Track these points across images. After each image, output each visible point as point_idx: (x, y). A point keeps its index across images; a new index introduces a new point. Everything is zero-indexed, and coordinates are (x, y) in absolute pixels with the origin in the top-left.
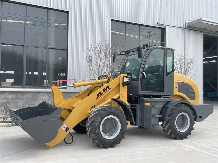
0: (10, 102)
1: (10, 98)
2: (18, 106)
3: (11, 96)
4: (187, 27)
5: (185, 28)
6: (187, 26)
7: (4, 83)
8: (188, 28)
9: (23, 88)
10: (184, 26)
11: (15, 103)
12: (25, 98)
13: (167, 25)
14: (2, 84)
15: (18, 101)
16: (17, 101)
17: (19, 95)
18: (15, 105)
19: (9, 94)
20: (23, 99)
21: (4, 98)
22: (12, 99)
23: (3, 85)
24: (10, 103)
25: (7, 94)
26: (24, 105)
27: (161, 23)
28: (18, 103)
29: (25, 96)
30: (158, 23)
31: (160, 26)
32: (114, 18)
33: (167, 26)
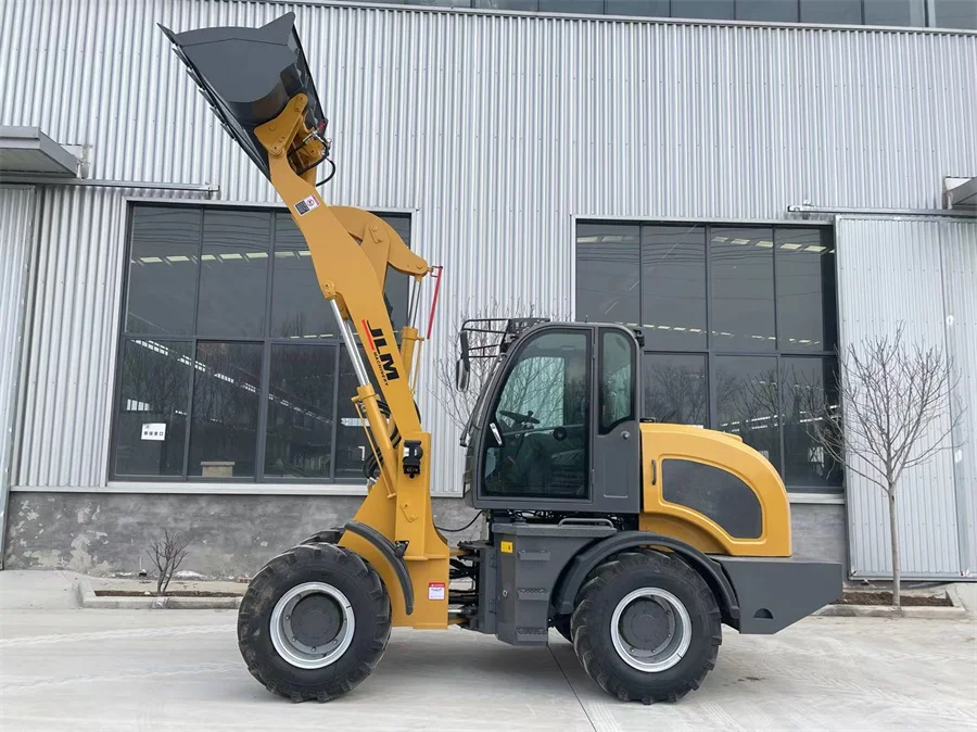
0: (213, 529)
1: (213, 516)
2: (236, 544)
3: (215, 509)
4: (950, 207)
5: (945, 212)
6: (953, 205)
7: (207, 466)
8: (961, 213)
9: (255, 482)
10: (940, 207)
11: (228, 531)
12: (260, 516)
13: (841, 213)
14: (204, 469)
15: (238, 526)
16: (233, 526)
17: (240, 508)
18: (226, 539)
19: (209, 504)
20: (252, 521)
21: (195, 515)
22: (220, 518)
23: (206, 473)
24: (213, 532)
25: (203, 503)
26: (254, 538)
27: (808, 208)
28: (237, 534)
29: (260, 510)
30: (791, 209)
31: (805, 218)
32: (586, 212)
33: (838, 217)
